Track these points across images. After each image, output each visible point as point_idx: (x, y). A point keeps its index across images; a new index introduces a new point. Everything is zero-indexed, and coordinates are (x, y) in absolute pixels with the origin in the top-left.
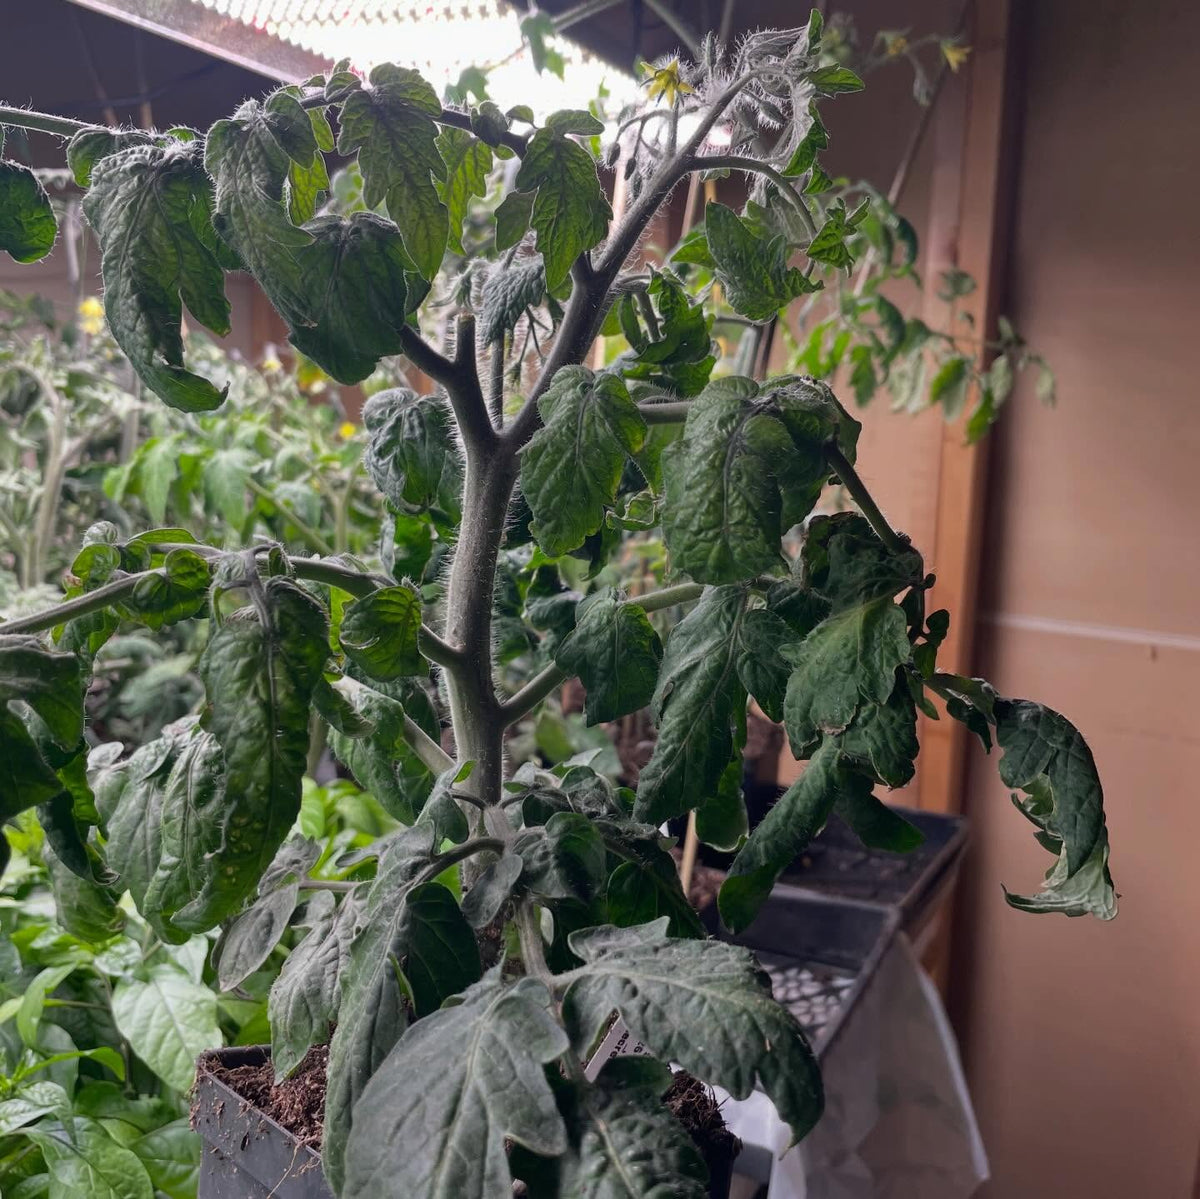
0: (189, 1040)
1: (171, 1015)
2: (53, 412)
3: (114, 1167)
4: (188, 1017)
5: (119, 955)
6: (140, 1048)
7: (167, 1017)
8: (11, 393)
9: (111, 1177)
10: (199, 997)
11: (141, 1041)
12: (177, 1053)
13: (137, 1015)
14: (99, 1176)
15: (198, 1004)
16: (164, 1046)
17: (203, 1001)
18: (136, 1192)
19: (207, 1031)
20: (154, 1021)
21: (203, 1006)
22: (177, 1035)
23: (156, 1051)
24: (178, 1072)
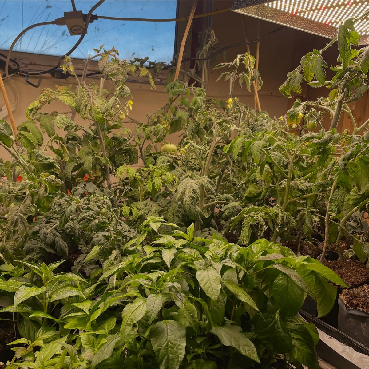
0: (213, 285)
1: (209, 279)
2: (215, 130)
3: (189, 307)
4: (214, 279)
5: (199, 262)
6: (201, 284)
7: (208, 278)
8: (206, 124)
9: (188, 309)
10: (217, 276)
11: (201, 282)
12: (210, 287)
13: (202, 276)
14: (185, 307)
15: (217, 277)
16: (207, 285)
17: (218, 277)
18: (193, 314)
19: (218, 284)
20: (205, 278)
21: (218, 278)
22: (210, 283)
23: (205, 285)
24: (209, 292)
